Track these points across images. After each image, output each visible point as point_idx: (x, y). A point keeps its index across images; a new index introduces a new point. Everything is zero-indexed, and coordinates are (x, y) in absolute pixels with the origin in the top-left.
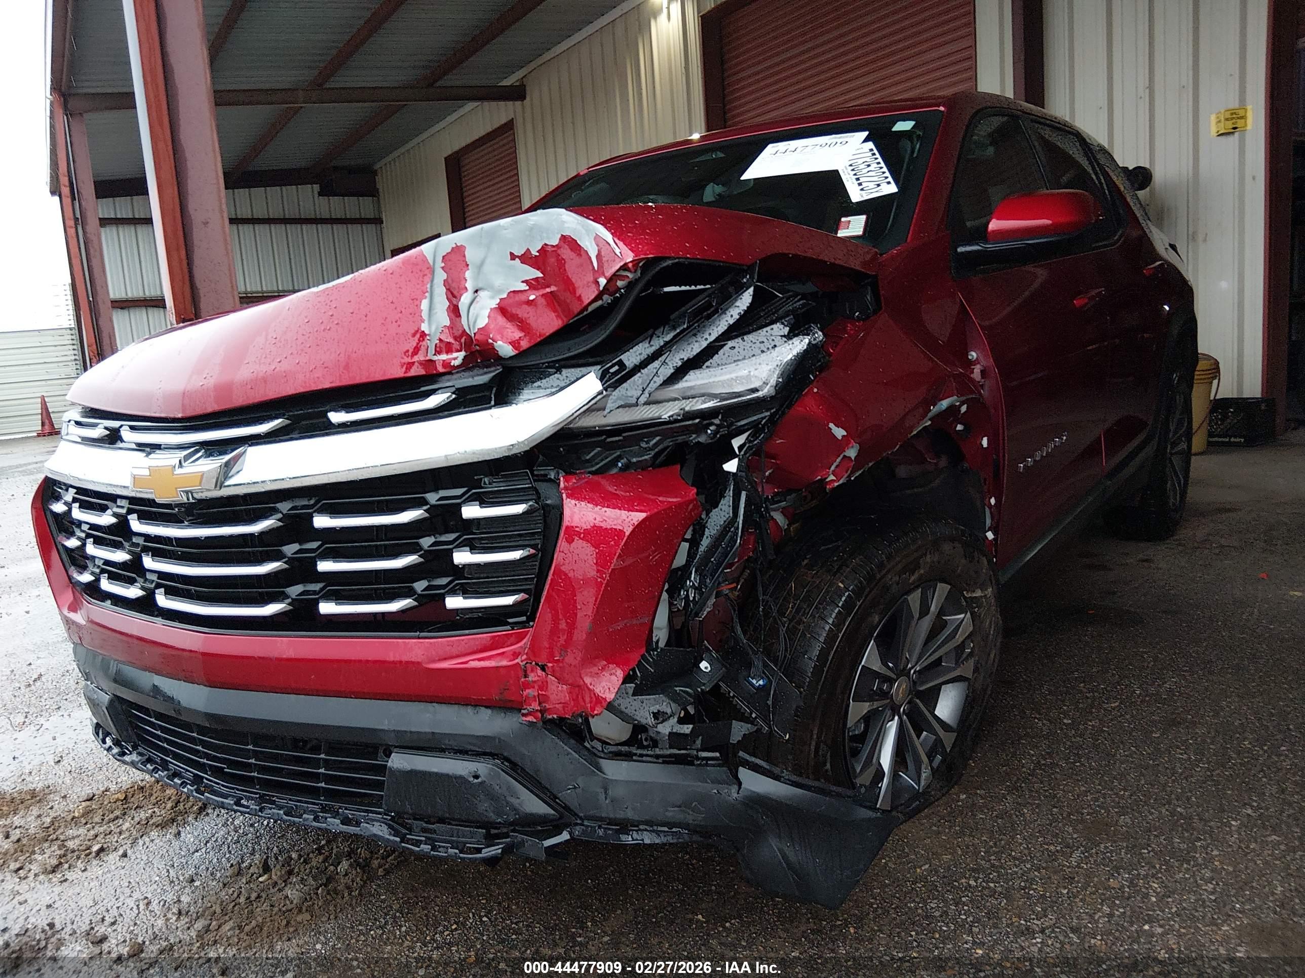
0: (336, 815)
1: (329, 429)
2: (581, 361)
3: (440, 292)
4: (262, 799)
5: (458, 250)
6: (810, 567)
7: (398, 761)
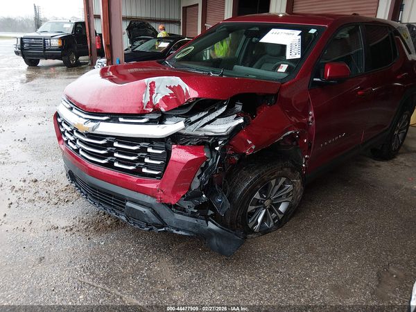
0: (114, 212)
1: (119, 122)
2: (182, 116)
3: (148, 92)
4: (99, 204)
5: (153, 83)
6: (244, 170)
7: (129, 204)
